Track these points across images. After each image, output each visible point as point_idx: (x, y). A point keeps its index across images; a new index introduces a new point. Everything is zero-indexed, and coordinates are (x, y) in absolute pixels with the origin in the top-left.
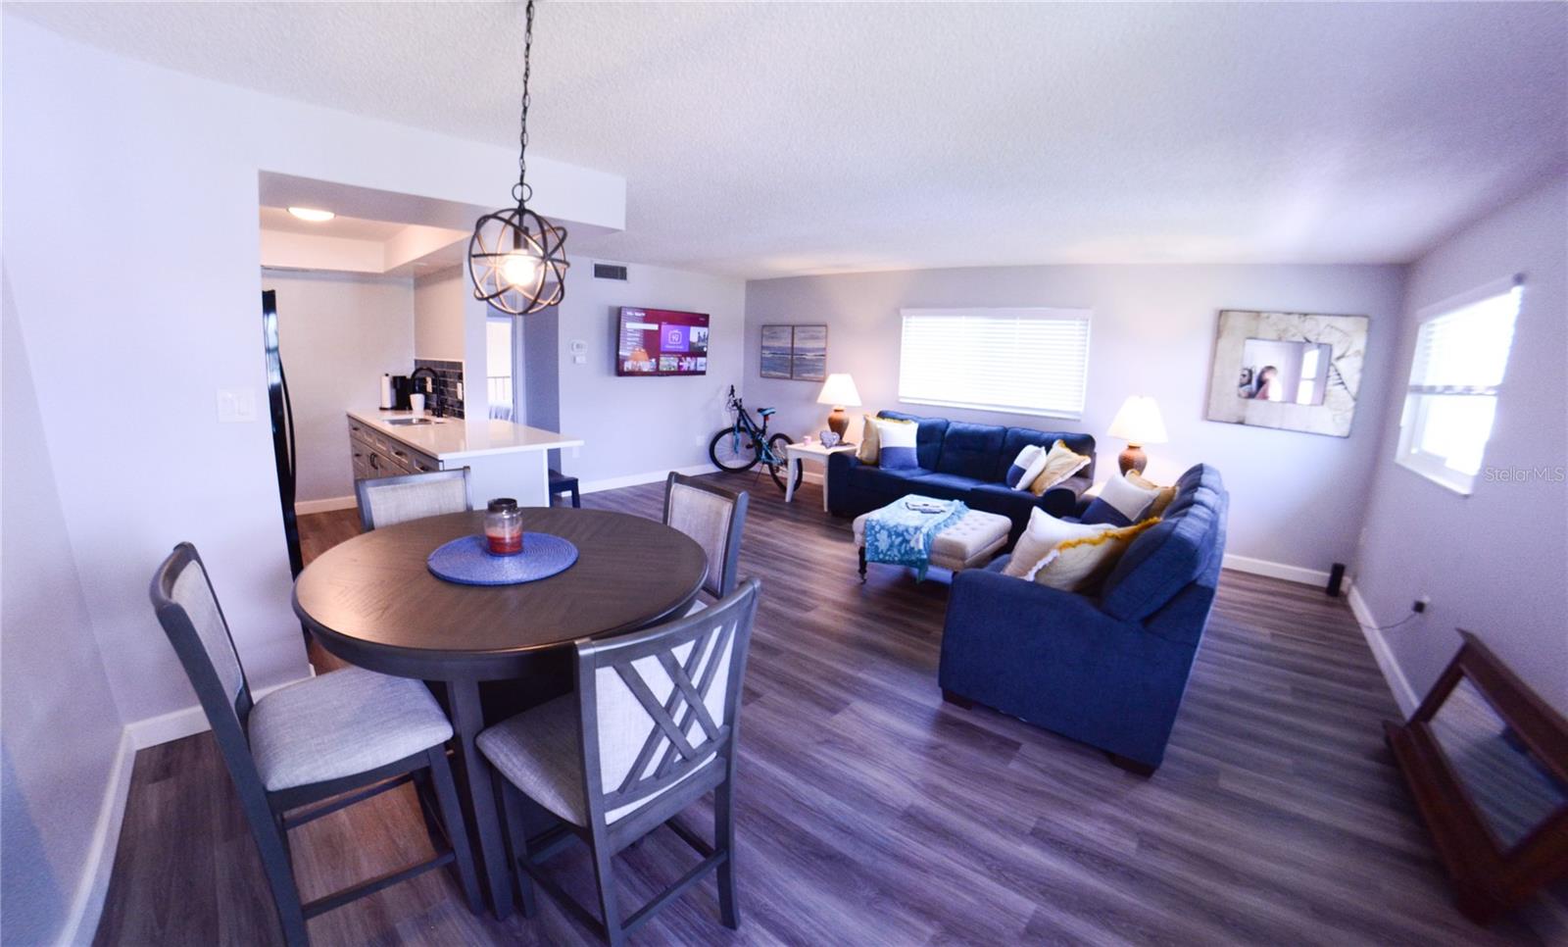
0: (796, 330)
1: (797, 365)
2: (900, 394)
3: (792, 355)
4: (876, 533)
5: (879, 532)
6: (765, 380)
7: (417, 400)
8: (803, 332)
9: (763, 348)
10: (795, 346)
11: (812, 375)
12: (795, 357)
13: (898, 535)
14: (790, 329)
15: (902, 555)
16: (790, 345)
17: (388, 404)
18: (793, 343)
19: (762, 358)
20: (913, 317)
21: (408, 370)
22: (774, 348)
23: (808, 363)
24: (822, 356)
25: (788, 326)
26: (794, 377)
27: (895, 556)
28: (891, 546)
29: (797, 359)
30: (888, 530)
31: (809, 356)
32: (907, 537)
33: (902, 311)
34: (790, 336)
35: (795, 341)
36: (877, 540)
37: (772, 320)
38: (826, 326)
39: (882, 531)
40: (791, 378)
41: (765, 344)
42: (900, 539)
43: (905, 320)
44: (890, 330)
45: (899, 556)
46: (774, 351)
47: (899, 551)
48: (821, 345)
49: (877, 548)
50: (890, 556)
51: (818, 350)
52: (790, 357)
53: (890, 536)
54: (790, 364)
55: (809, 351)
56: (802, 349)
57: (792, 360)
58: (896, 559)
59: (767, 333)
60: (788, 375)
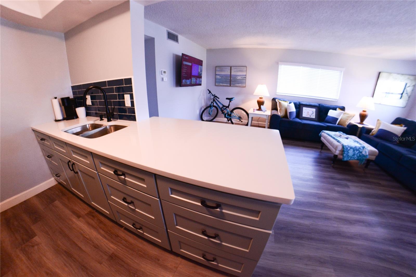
0: (232, 68)
1: (233, 81)
2: (277, 92)
3: (231, 77)
4: (349, 150)
5: (350, 150)
6: (217, 87)
7: (81, 111)
8: (235, 69)
9: (216, 75)
10: (232, 74)
11: (240, 85)
12: (232, 78)
13: (357, 150)
14: (230, 68)
15: (358, 157)
16: (230, 74)
17: (60, 117)
18: (231, 73)
19: (216, 79)
20: (283, 65)
21: (69, 94)
22: (222, 75)
23: (238, 80)
24: (245, 78)
25: (229, 66)
26: (231, 86)
27: (355, 158)
28: (354, 155)
29: (233, 79)
30: (353, 149)
31: (239, 78)
32: (361, 151)
33: (279, 63)
34: (230, 70)
35: (232, 72)
36: (349, 153)
37: (220, 65)
38: (246, 67)
39: (351, 149)
40: (230, 86)
41: (217, 73)
42: (358, 152)
43: (279, 66)
44: (274, 69)
45: (356, 157)
46: (222, 76)
47: (357, 156)
48: (245, 74)
49: (348, 155)
50: (353, 158)
51: (243, 75)
52: (229, 78)
53: (354, 151)
54: (229, 80)
55: (238, 76)
56: (235, 75)
57: (231, 79)
58: (356, 159)
59: (219, 69)
60: (229, 85)
